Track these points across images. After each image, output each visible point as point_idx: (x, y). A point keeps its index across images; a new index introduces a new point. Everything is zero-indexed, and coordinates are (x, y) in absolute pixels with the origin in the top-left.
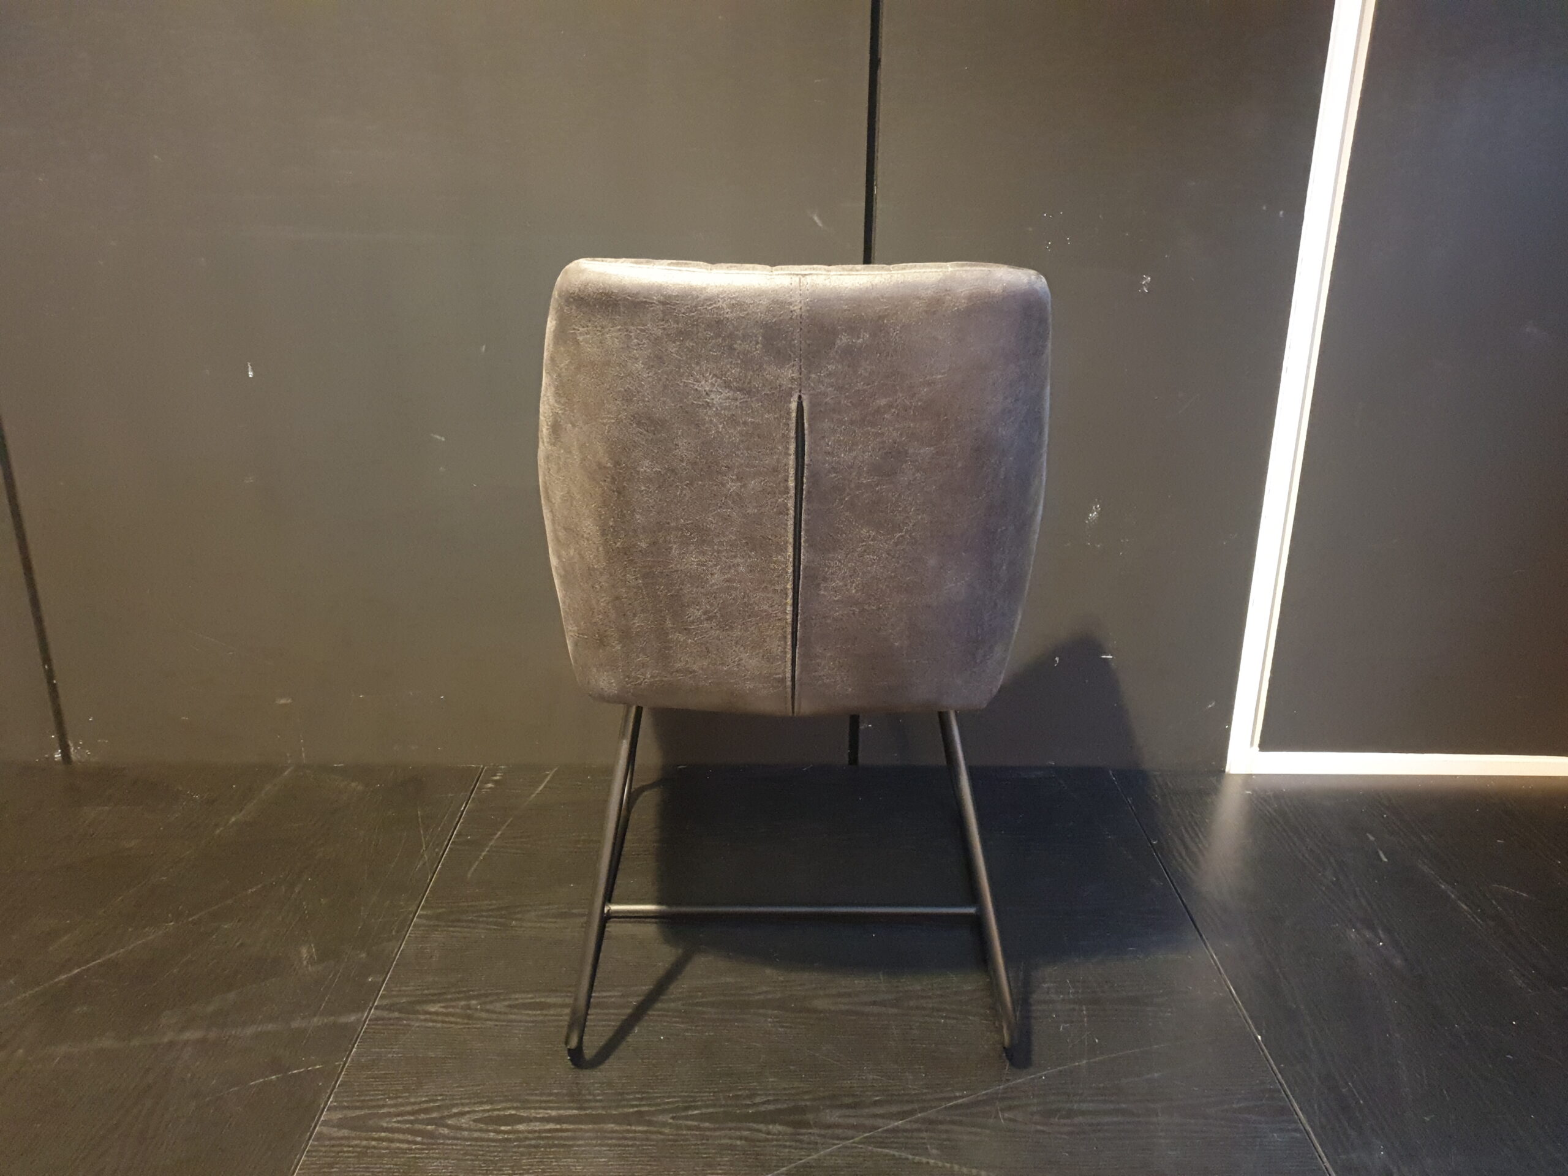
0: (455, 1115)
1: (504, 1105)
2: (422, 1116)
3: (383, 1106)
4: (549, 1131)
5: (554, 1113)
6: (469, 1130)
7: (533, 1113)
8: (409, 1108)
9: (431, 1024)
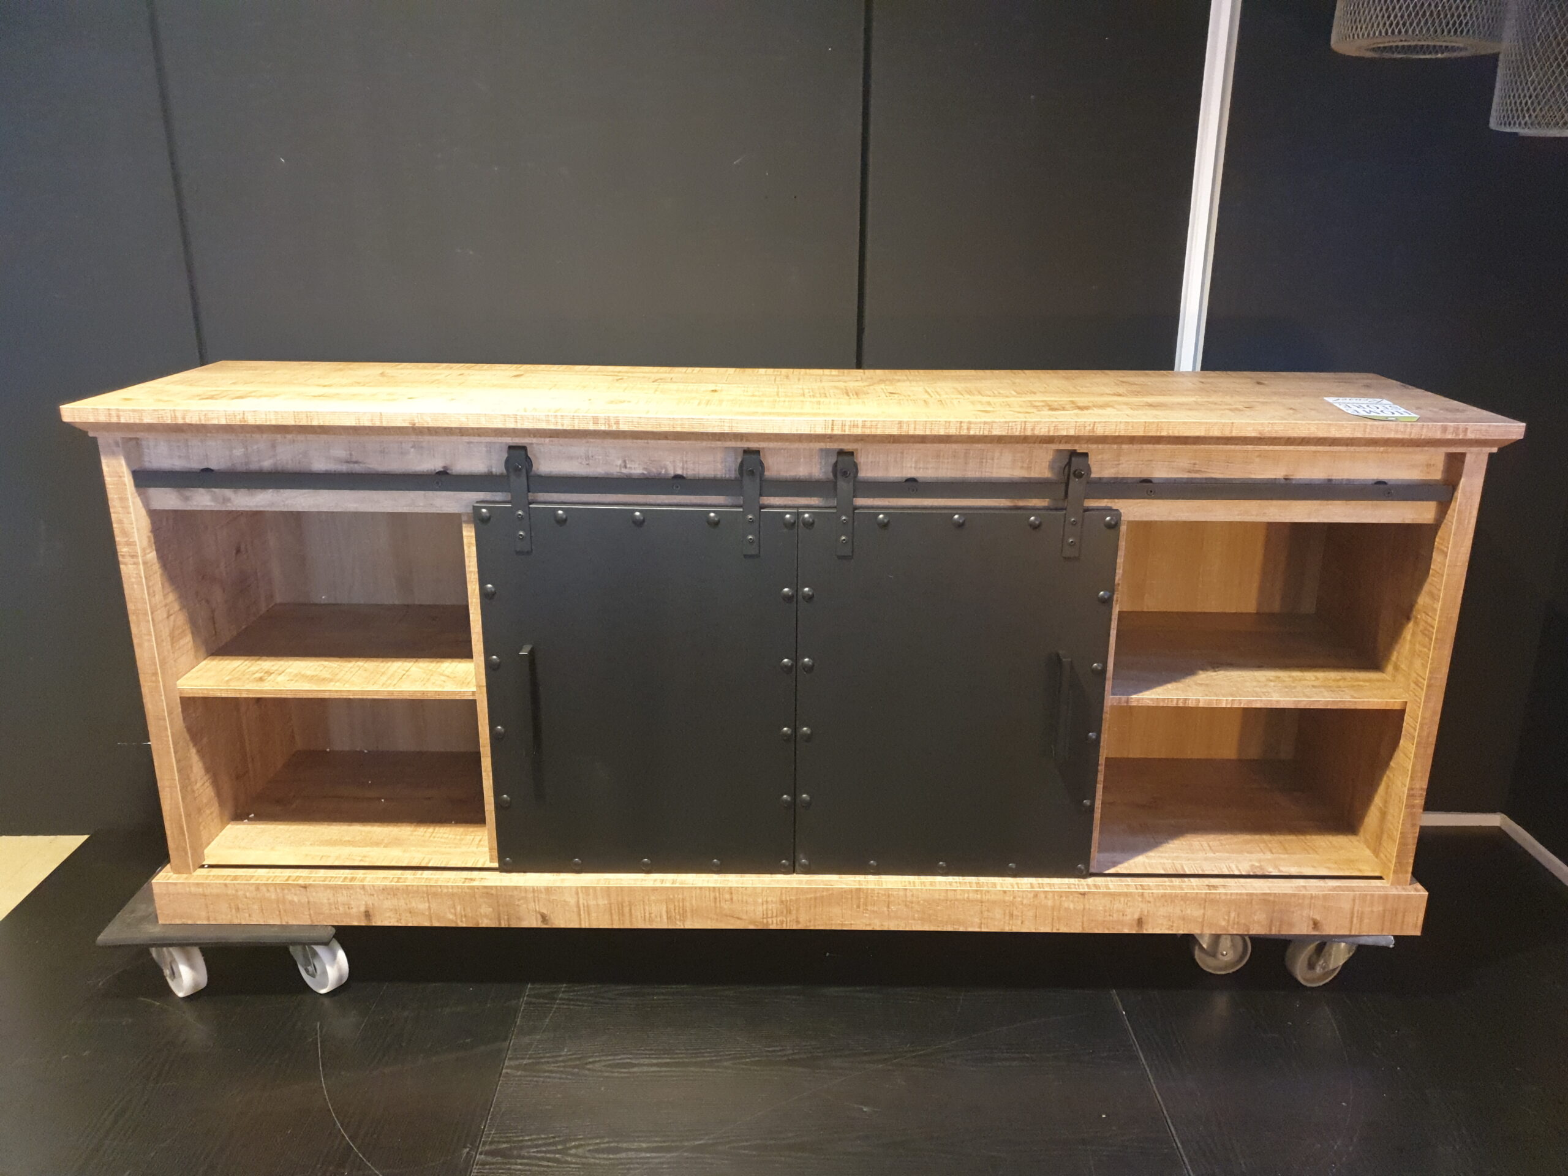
0: (590, 1063)
1: (623, 1056)
2: (570, 1063)
3: (544, 1057)
4: (653, 1072)
5: (655, 1061)
6: (601, 1071)
7: (642, 1061)
8: (561, 1059)
9: (565, 1007)
